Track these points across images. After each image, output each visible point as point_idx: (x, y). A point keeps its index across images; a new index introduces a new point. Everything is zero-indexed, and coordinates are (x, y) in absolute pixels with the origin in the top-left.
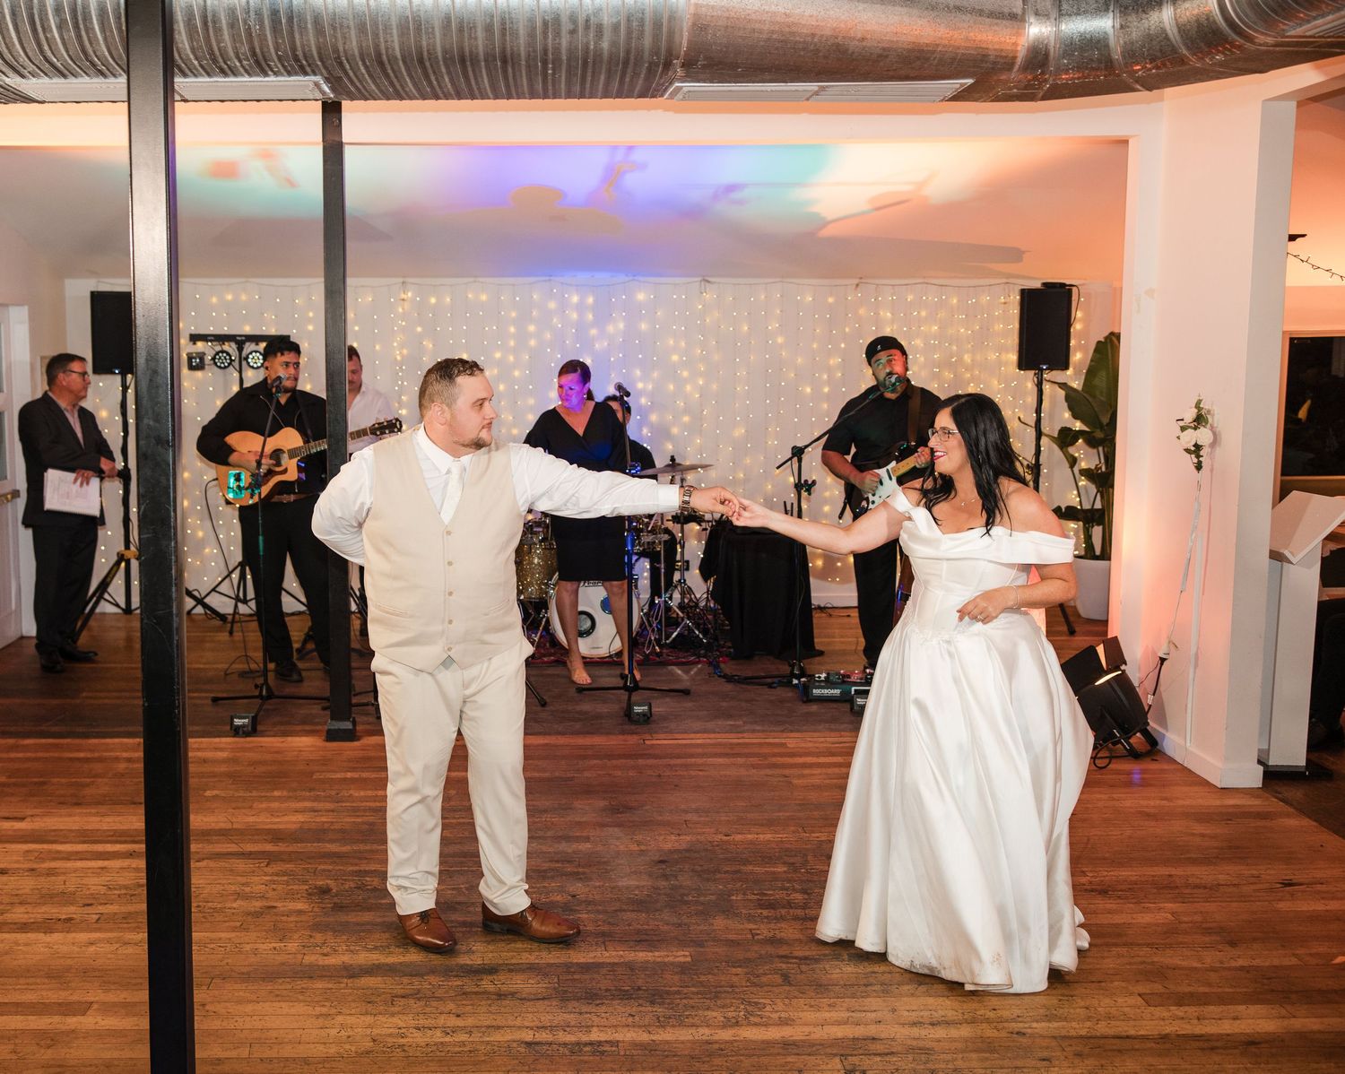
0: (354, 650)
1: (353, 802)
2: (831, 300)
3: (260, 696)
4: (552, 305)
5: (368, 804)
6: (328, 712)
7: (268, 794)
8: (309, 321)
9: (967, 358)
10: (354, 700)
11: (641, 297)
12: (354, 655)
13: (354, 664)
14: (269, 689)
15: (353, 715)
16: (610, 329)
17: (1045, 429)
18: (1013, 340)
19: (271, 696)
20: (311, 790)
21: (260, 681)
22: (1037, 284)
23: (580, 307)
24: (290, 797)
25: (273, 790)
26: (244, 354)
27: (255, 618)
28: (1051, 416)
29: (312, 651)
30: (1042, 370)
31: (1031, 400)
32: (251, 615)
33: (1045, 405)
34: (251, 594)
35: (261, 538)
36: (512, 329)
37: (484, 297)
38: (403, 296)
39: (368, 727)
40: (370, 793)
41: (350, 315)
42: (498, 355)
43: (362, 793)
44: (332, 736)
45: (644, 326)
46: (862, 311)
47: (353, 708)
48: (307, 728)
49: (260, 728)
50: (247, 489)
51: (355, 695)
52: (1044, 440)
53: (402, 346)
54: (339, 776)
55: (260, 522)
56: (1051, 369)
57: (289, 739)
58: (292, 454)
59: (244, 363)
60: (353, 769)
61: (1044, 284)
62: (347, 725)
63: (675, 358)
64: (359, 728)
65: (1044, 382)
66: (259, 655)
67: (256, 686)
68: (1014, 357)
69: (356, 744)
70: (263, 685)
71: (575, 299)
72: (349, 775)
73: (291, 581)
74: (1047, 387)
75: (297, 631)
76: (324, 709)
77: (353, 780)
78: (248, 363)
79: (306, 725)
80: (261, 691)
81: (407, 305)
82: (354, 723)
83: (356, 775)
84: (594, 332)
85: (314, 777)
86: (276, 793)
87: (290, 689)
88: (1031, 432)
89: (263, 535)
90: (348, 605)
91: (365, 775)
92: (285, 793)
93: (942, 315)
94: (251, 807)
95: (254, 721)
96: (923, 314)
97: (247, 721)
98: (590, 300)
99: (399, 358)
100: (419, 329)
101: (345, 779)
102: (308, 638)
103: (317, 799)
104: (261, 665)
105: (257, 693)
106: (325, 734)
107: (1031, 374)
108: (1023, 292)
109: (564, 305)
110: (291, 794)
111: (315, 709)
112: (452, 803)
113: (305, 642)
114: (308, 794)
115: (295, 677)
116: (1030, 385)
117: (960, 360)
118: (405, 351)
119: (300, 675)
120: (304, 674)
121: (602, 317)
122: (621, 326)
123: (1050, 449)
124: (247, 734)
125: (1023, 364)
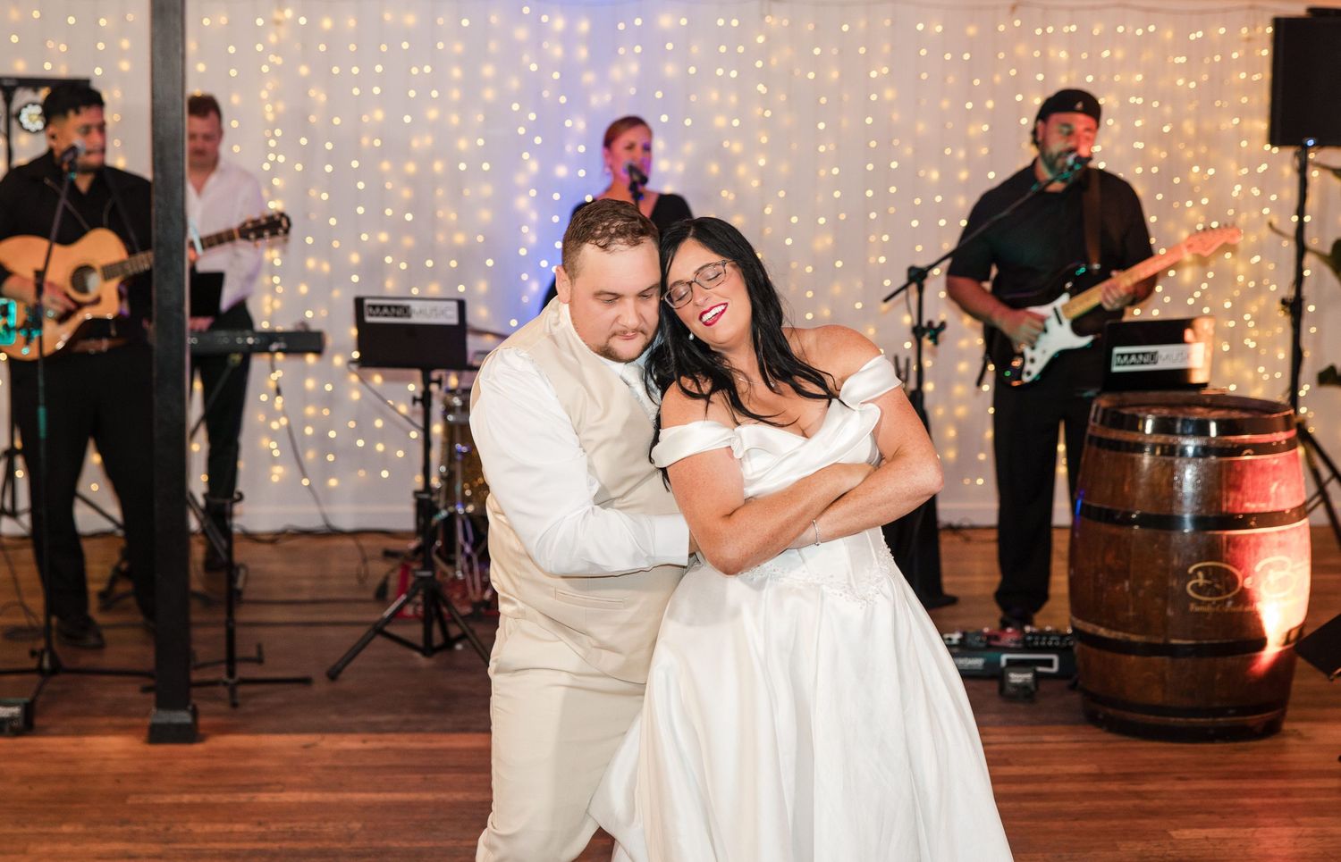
0: (196, 595)
1: (194, 841)
2: (971, 31)
3: (39, 670)
4: (521, 33)
5: (218, 845)
6: (152, 696)
7: (52, 830)
8: (123, 54)
9: (1189, 127)
10: (196, 676)
11: (665, 21)
12: (195, 605)
13: (194, 618)
14: (53, 658)
15: (194, 701)
16: (616, 73)
17: (1312, 240)
18: (1262, 98)
19: (56, 669)
20: (124, 822)
21: (41, 644)
22: (1298, 10)
23: (568, 38)
24: (88, 835)
25: (61, 823)
26: (15, 107)
27: (29, 542)
28: (1321, 220)
29: (125, 595)
30: (1306, 149)
31: (1290, 194)
32: (23, 538)
33: (1312, 202)
34: (24, 502)
35: (42, 412)
36: (456, 73)
37: (410, 20)
38: (277, 15)
39: (217, 720)
40: (220, 827)
41: (192, 46)
42: (433, 114)
43: (208, 828)
44: (158, 735)
45: (670, 70)
46: (1021, 50)
47: (194, 691)
48: (118, 721)
49: (38, 722)
50: (18, 329)
51: (197, 667)
52: (1310, 260)
53: (275, 98)
54: (169, 799)
55: (41, 383)
56: (1321, 144)
57: (88, 740)
58: (108, 273)
59: (14, 124)
60: (191, 789)
61: (1312, 10)
62: (183, 717)
63: (720, 121)
64: (203, 721)
65: (1310, 168)
66: (37, 603)
67: (33, 654)
68: (1262, 126)
69: (198, 748)
70: (43, 652)
71: (559, 24)
72: (186, 798)
73: (94, 482)
74: (1314, 174)
75: (99, 566)
76: (146, 690)
77: (192, 807)
78: (21, 124)
79: (116, 717)
80: (41, 660)
81: (283, 32)
82: (195, 713)
83: (197, 798)
84: (589, 78)
85: (129, 802)
86: (66, 829)
87: (87, 660)
88: (1288, 246)
89: (47, 405)
90: (184, 521)
91: (213, 798)
92: (80, 828)
93: (1148, 56)
94: (24, 852)
95: (29, 710)
96: (1119, 54)
97: (16, 710)
98: (584, 26)
99: (270, 117)
100: (304, 70)
101: (179, 806)
102: (118, 575)
103: (133, 837)
104: (42, 619)
105: (33, 664)
106: (146, 731)
107: (1289, 152)
108: (1277, 23)
109: (540, 32)
110: (90, 830)
111: (131, 691)
112: (356, 844)
113: (113, 581)
114: (118, 829)
115: (92, 640)
116: (1288, 171)
117: (1177, 129)
118: (281, 107)
119: (99, 636)
120: (107, 634)
121: (603, 53)
122: (634, 68)
123: (1318, 274)
124: (17, 733)
125: (1278, 136)
